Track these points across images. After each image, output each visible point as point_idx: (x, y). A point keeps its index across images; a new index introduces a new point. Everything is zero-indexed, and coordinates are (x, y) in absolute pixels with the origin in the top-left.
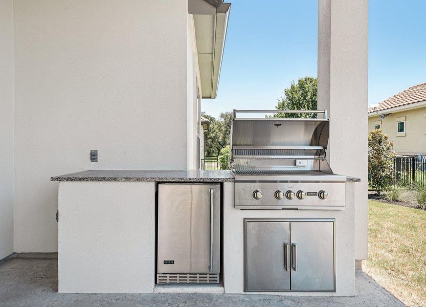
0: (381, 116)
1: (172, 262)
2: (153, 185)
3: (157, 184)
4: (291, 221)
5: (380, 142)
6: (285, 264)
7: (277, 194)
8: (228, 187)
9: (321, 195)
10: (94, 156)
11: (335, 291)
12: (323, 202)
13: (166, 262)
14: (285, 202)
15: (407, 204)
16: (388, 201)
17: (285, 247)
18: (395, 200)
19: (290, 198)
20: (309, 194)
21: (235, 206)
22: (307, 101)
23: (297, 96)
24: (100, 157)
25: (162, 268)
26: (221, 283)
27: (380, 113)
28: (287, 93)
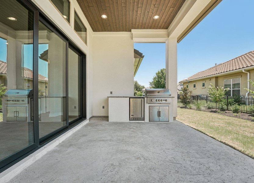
0: (188, 82)
1: (133, 115)
2: (129, 98)
3: (130, 98)
4: (159, 106)
5: (186, 91)
6: (158, 116)
7: (156, 100)
8: (146, 99)
9: (166, 100)
10: (111, 93)
11: (169, 121)
12: (167, 102)
13: (132, 115)
14: (158, 102)
15: (194, 109)
16: (188, 109)
17: (158, 112)
18: (190, 108)
19: (159, 101)
20: (163, 100)
21: (147, 103)
22: (164, 77)
23: (160, 75)
24: (113, 93)
25: (131, 117)
26: (144, 120)
27: (188, 81)
28: (156, 74)
